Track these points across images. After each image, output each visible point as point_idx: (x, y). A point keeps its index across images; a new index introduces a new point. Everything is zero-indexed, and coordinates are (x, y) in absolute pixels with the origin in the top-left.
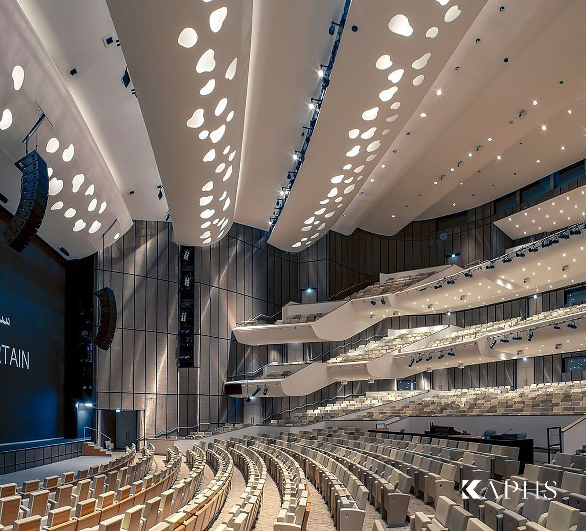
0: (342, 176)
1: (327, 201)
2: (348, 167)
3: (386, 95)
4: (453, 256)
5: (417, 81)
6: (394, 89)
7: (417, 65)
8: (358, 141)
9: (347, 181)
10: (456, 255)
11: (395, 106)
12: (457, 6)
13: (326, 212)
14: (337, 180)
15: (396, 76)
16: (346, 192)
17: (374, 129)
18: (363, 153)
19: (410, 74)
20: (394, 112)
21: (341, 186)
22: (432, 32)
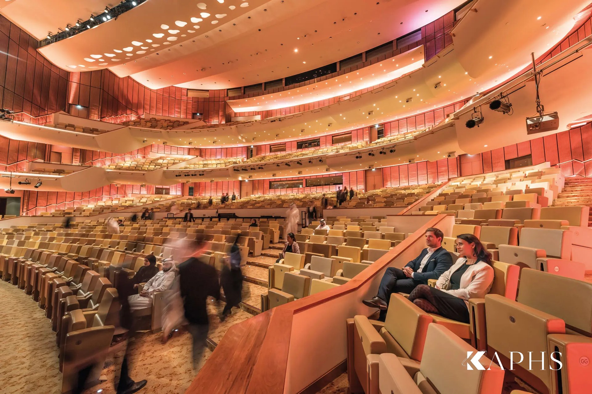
0: (142, 44)
1: (120, 52)
2: (150, 41)
3: (194, 20)
4: (198, 114)
5: (214, 22)
6: (201, 20)
7: (218, 16)
8: (165, 32)
9: (142, 48)
10: (200, 114)
11: (197, 27)
12: (248, 3)
13: (114, 58)
14: (136, 43)
15: (205, 15)
16: (138, 53)
17: (178, 31)
18: (164, 39)
19: (212, 18)
20: (194, 29)
21: (137, 49)
22: (232, 8)
